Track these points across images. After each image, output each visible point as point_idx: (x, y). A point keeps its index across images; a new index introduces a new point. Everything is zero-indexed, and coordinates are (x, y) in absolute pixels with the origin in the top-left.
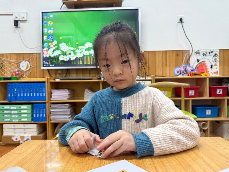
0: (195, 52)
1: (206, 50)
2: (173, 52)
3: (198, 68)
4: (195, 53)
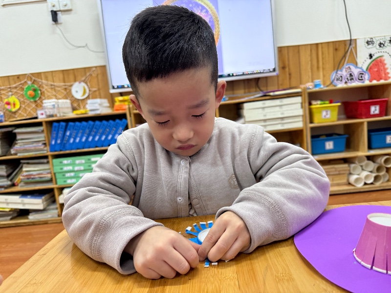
0: (366, 41)
1: (384, 36)
2: (328, 46)
3: (371, 68)
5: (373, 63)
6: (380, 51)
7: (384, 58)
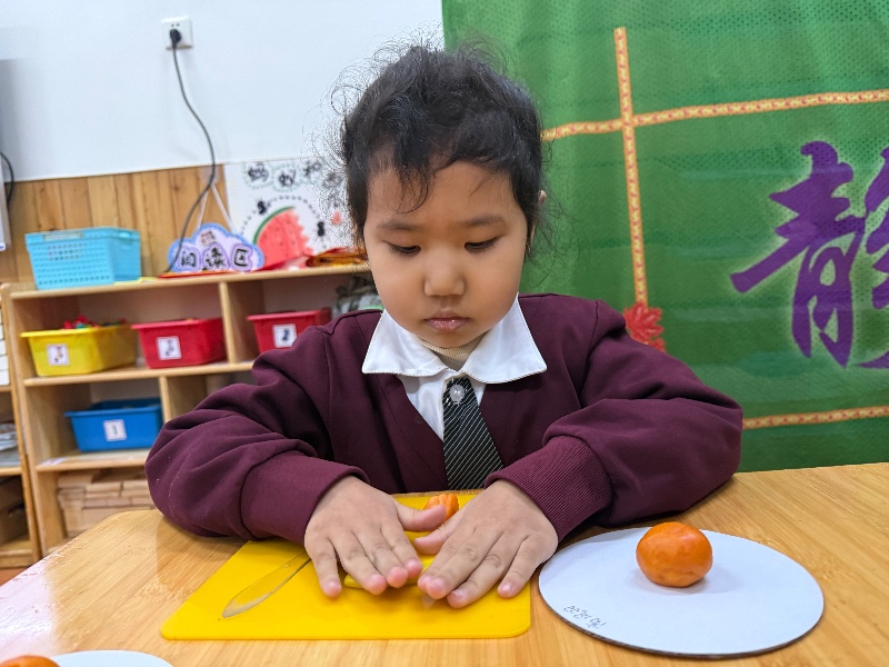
0: (247, 169)
1: (293, 159)
2: (156, 178)
3: (265, 236)
4: (247, 175)
5: (269, 223)
6: (284, 194)
7: (295, 212)
